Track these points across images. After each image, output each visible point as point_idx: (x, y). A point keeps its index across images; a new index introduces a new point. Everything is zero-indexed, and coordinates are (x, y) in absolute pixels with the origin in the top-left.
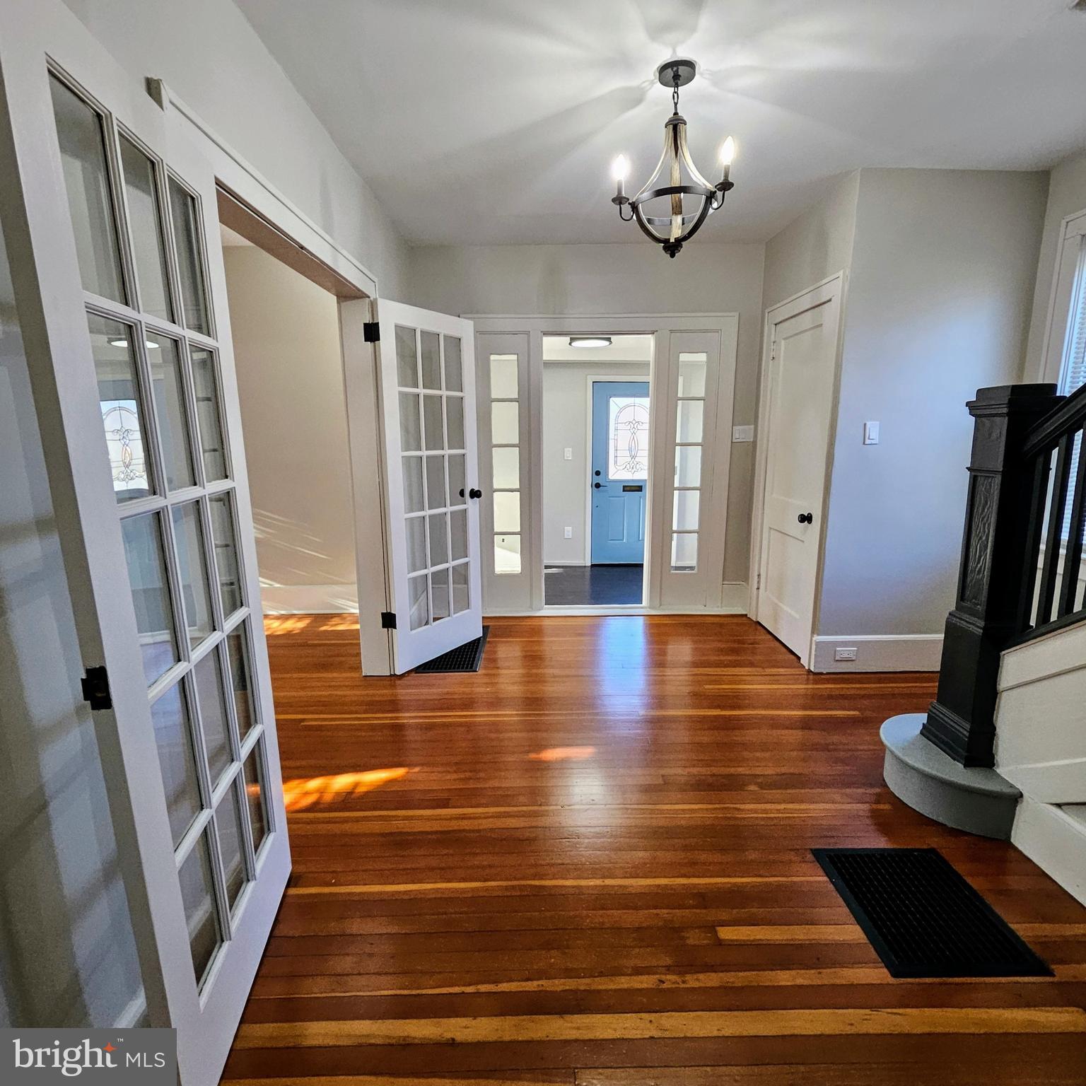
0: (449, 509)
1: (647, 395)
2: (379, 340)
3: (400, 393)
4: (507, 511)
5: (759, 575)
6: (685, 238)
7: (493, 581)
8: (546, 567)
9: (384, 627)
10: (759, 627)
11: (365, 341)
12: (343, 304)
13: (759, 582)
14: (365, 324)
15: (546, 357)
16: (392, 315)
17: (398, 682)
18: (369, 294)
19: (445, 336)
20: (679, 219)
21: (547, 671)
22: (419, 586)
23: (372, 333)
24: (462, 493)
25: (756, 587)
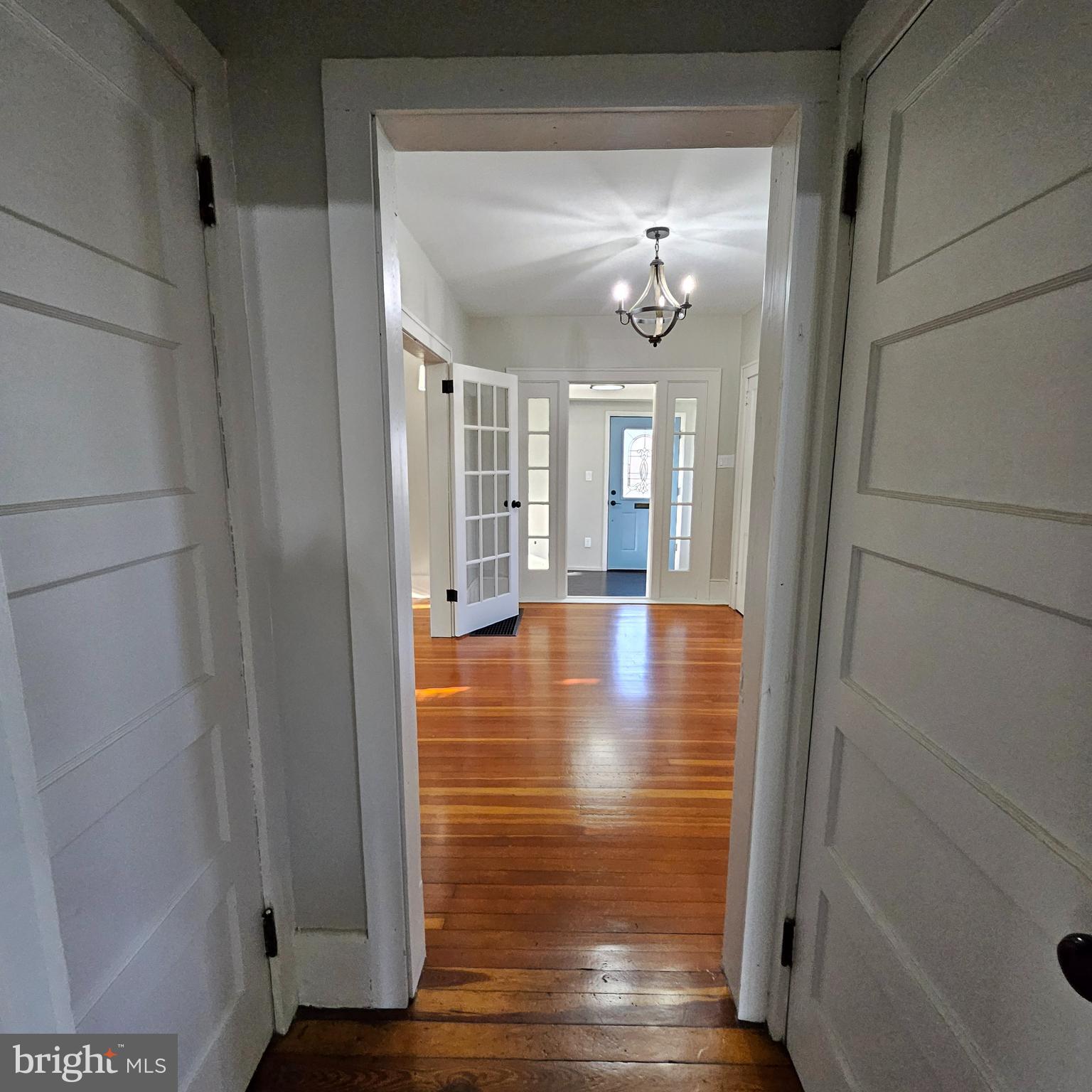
0: (496, 515)
1: (651, 428)
2: (452, 392)
3: (466, 430)
4: (538, 519)
5: (737, 573)
6: (662, 335)
7: (526, 575)
8: (569, 571)
9: (448, 600)
10: (737, 613)
11: (443, 392)
12: (428, 367)
13: (737, 578)
14: (443, 381)
15: (571, 396)
16: (462, 374)
17: (457, 641)
18: (447, 360)
19: (498, 388)
20: (661, 320)
21: (567, 637)
22: (474, 571)
23: (448, 387)
24: (506, 504)
25: (735, 582)
